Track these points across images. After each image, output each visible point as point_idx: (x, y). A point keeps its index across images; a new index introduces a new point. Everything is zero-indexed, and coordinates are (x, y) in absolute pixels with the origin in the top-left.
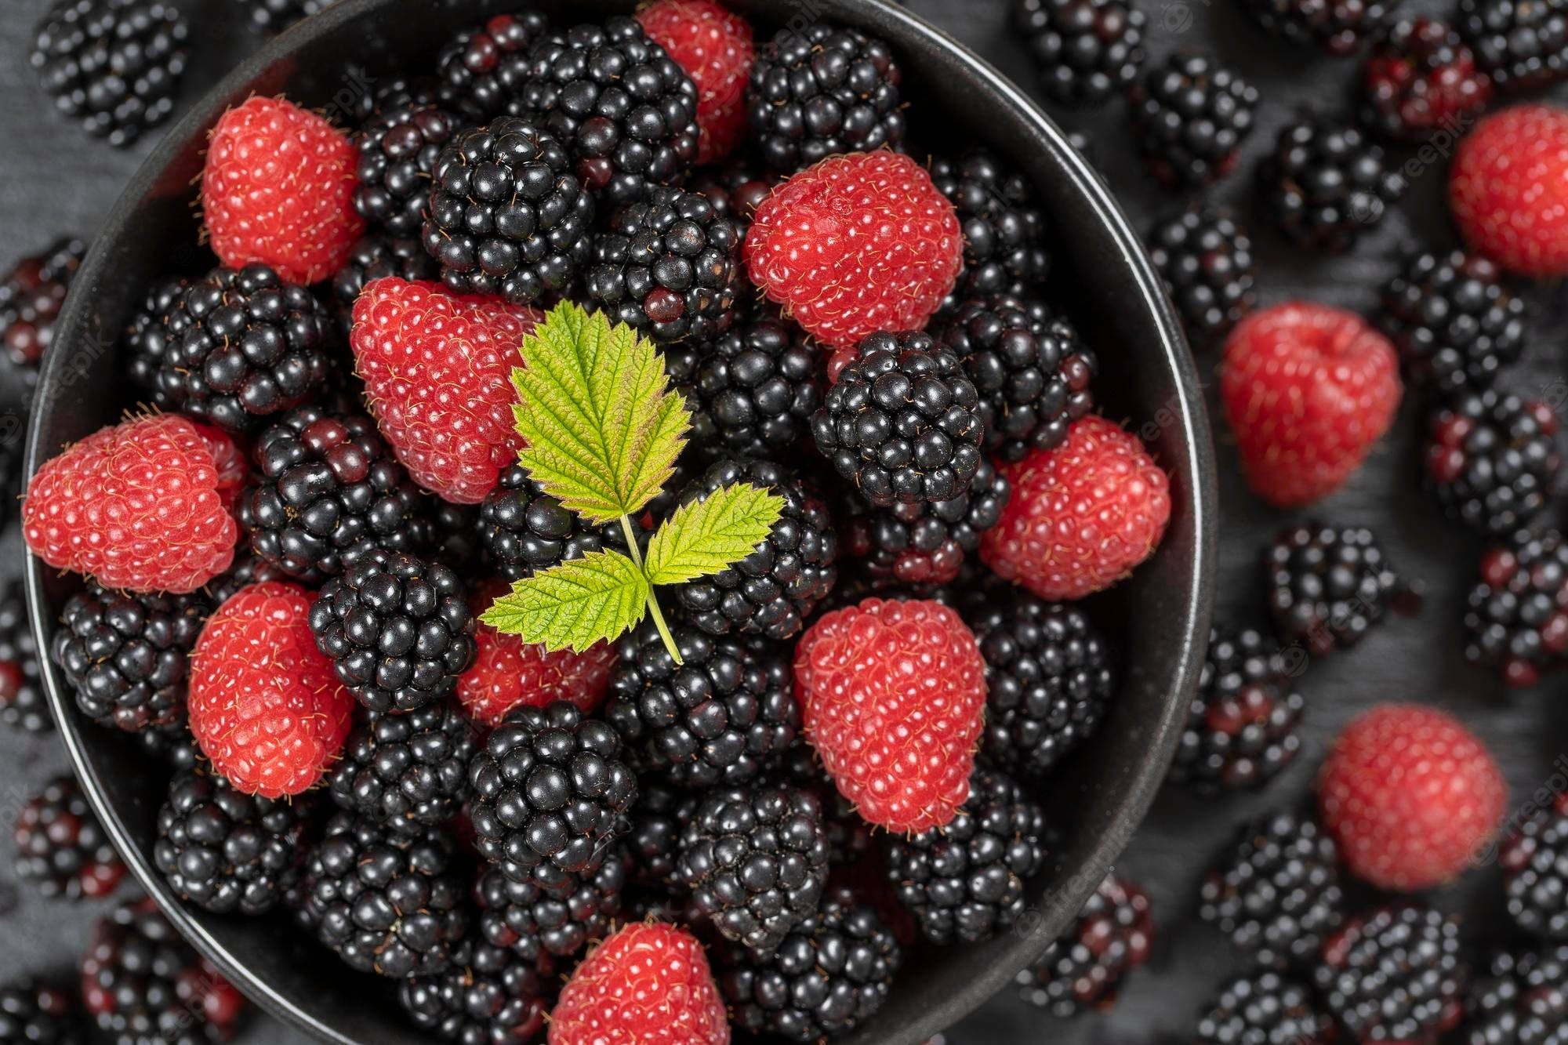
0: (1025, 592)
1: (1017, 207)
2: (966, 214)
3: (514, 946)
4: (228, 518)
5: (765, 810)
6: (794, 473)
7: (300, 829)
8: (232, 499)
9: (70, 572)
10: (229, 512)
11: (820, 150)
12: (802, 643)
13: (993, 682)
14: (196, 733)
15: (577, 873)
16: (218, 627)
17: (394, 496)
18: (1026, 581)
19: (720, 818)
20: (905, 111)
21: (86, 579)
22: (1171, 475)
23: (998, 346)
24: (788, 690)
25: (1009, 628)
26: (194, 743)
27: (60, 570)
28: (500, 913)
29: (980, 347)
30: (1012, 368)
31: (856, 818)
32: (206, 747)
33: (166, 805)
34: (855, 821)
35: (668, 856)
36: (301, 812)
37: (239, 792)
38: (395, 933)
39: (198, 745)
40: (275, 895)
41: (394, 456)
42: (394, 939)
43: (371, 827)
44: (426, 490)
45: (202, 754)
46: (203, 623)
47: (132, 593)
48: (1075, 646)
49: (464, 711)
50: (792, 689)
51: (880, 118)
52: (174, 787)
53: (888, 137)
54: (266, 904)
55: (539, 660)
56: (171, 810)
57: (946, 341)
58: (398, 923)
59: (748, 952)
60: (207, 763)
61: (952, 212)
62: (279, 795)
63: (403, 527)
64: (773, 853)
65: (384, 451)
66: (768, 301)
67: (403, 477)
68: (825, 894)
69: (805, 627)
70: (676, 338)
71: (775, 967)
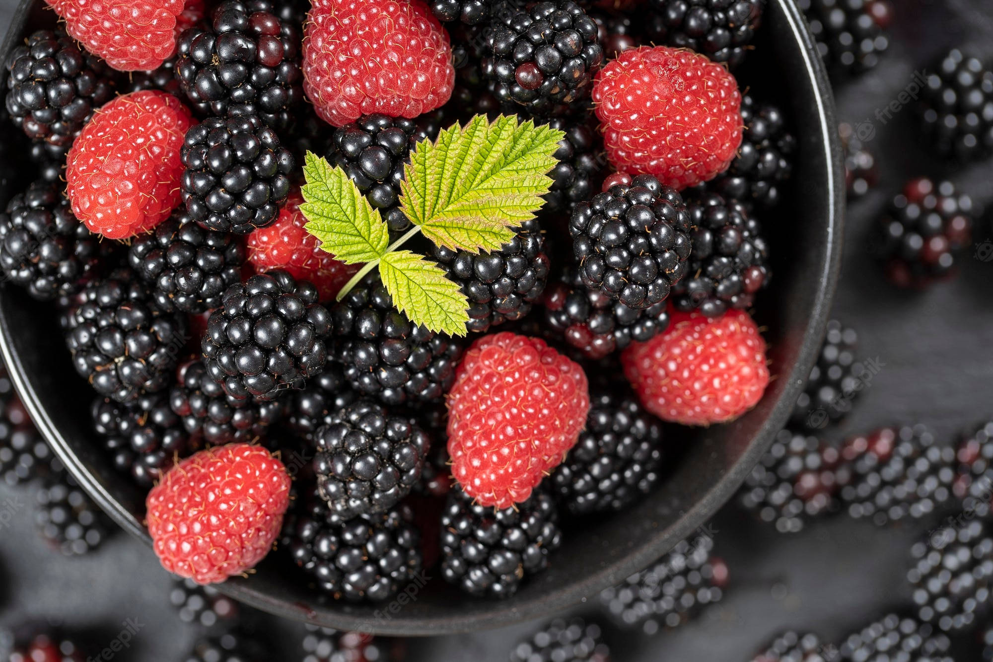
0: (636, 395)
1: (779, 154)
2: (748, 137)
3: (184, 419)
4: (173, 40)
5: (394, 431)
6: (543, 232)
7: (96, 261)
8: (182, 30)
9: (53, 10)
10: (175, 37)
11: (682, 43)
12: (481, 341)
13: (582, 438)
14: (68, 162)
15: (252, 396)
16: (123, 104)
17: (285, 88)
18: (642, 388)
19: (363, 418)
20: (749, 51)
21: (59, 21)
22: (773, 378)
23: (719, 231)
24: (454, 364)
25: (612, 410)
26: (63, 167)
27: (46, 5)
28: (189, 393)
29: (706, 223)
30: (717, 250)
31: (447, 471)
32: (69, 174)
33: (20, 195)
34: (444, 473)
35: (315, 421)
36: (104, 252)
37: (73, 215)
38: (116, 364)
39: (65, 170)
40: (53, 293)
41: (301, 65)
42: (113, 367)
43: (141, 290)
44: (307, 98)
45: (64, 177)
46: (116, 95)
47: (82, 47)
48: (645, 446)
49: (246, 252)
50: (457, 366)
51: (731, 46)
52: (33, 187)
53: (730, 58)
54: (45, 295)
55: (313, 249)
56: (23, 199)
57: (688, 207)
58: (122, 359)
59: (327, 511)
60: (65, 184)
61: (742, 130)
62: (96, 232)
63: (278, 112)
64: (382, 460)
65: (296, 57)
66: (593, 114)
67: (298, 80)
68: (396, 505)
69: (488, 333)
70: (523, 101)
71: (337, 530)
